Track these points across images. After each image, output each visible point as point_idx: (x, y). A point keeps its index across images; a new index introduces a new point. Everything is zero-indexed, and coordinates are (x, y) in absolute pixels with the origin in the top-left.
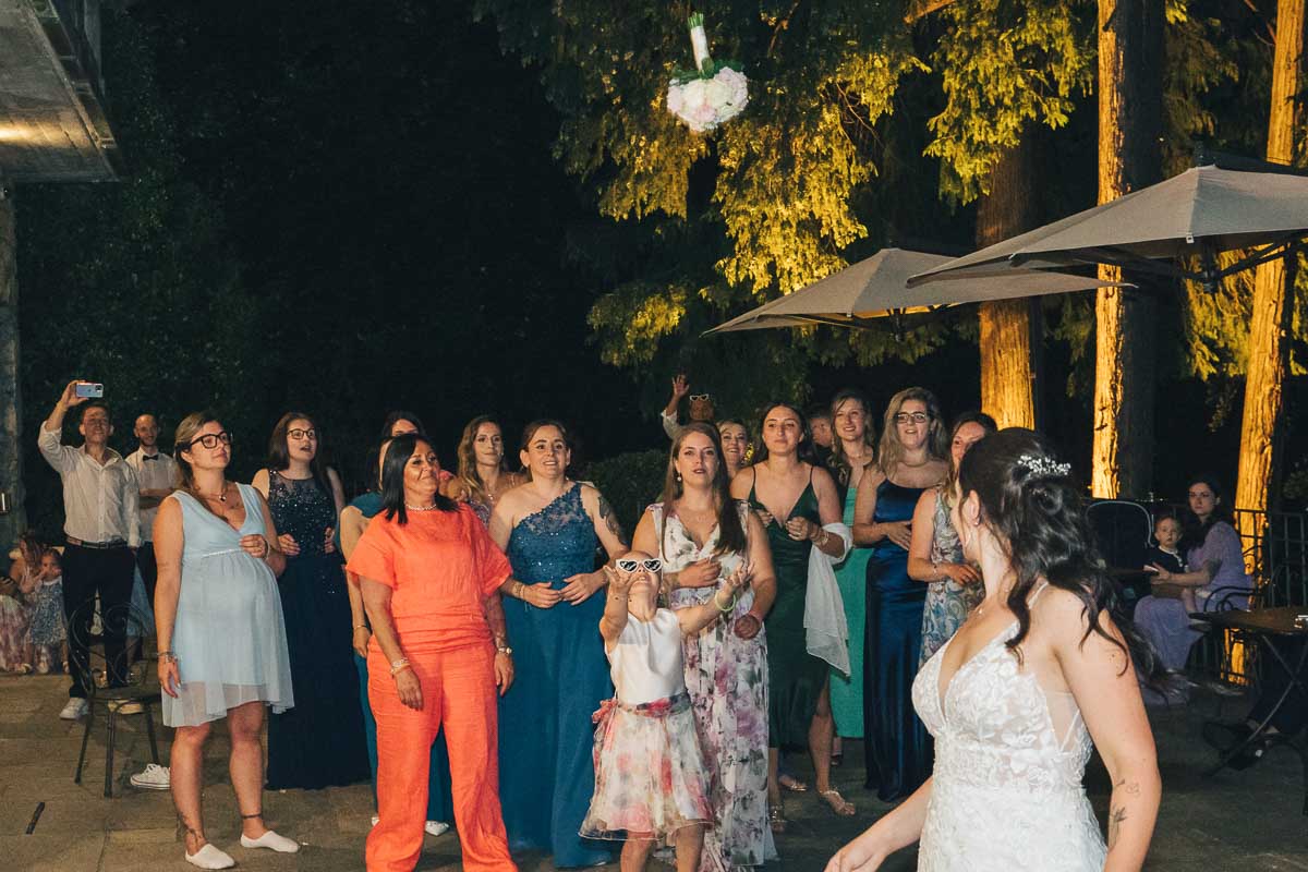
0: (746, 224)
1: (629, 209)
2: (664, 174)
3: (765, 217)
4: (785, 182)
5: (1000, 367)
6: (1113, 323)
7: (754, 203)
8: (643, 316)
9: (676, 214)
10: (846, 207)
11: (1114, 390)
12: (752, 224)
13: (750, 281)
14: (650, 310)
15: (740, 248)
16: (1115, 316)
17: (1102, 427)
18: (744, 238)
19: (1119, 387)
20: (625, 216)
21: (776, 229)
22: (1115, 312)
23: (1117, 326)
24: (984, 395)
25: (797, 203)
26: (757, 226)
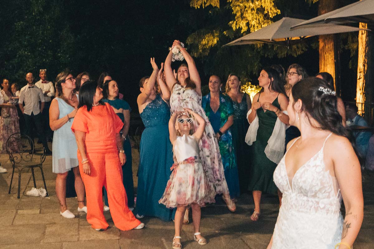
0: (239, 9)
1: (200, 5)
3: (245, 7)
5: (325, 58)
6: (364, 43)
7: (240, 2)
9: (216, 6)
10: (273, 4)
11: (364, 66)
12: (241, 10)
13: (240, 29)
14: (207, 39)
15: (237, 18)
16: (365, 41)
17: (360, 79)
18: (239, 14)
19: (366, 65)
20: (199, 7)
21: (249, 11)
22: (365, 39)
23: (365, 44)
24: (320, 68)
25: (256, 2)
26: (243, 10)
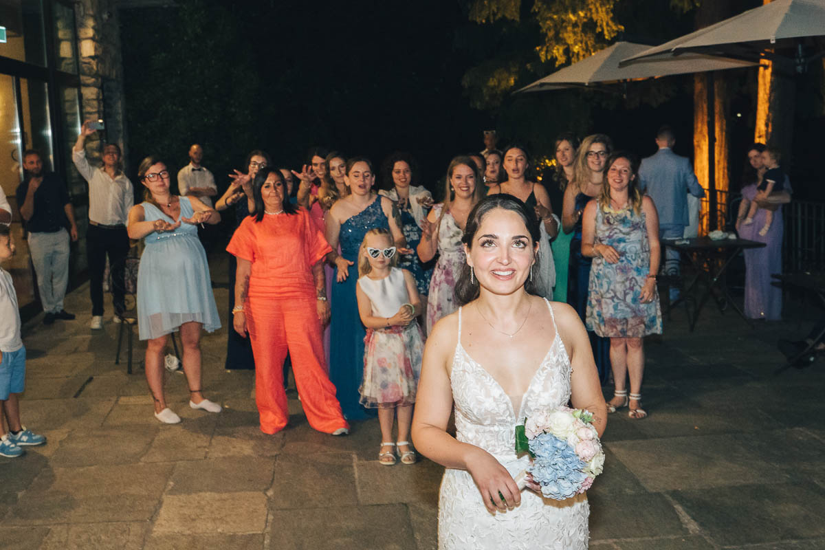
0: (551, 25)
1: (486, 17)
3: (563, 21)
6: (768, 85)
7: (554, 13)
8: (493, 80)
9: (513, 19)
10: (611, 15)
11: (767, 125)
12: (555, 26)
13: (554, 59)
14: (497, 77)
15: (548, 40)
16: (769, 81)
18: (551, 34)
19: (770, 124)
20: (484, 21)
21: (569, 28)
22: (769, 78)
23: (770, 87)
24: (695, 127)
25: (580, 12)
26: (559, 27)
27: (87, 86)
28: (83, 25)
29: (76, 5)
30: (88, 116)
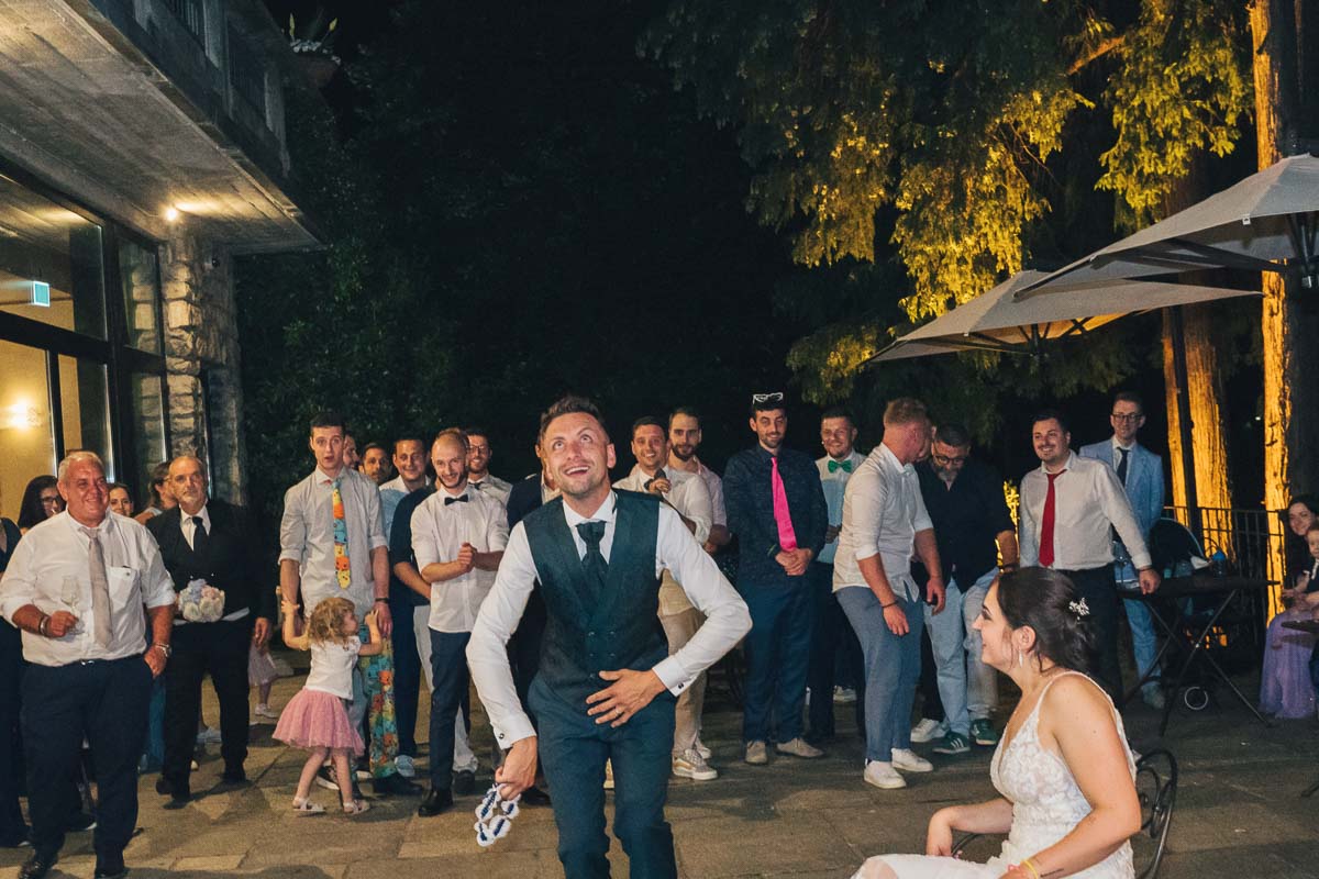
0: (924, 263)
1: (820, 256)
2: (852, 221)
3: (942, 256)
4: (956, 220)
6: (1279, 341)
7: (926, 243)
8: (835, 356)
9: (864, 258)
10: (1020, 243)
11: (1283, 405)
12: (930, 264)
13: (931, 318)
14: (842, 350)
15: (920, 287)
16: (1280, 333)
17: (1273, 443)
18: (924, 277)
19: (1288, 403)
20: (817, 263)
21: (953, 267)
22: (1280, 328)
23: (1283, 343)
26: (936, 265)
27: (179, 373)
28: (171, 278)
29: (161, 248)
30: (177, 420)
